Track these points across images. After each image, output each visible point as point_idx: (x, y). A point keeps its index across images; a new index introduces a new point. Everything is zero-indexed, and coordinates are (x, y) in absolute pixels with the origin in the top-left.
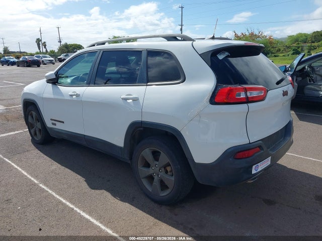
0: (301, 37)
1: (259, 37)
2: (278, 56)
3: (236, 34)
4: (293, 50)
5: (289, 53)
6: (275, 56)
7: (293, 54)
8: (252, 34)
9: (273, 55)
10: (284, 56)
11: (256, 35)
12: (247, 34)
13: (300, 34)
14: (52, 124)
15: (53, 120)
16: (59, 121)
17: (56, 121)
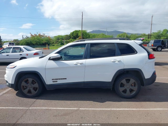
0: (60, 37)
1: (43, 36)
2: (54, 46)
3: (31, 35)
4: (61, 43)
5: (59, 44)
6: (53, 46)
7: (61, 45)
8: (40, 35)
9: (52, 45)
10: (57, 45)
11: (42, 35)
12: (37, 35)
13: (59, 35)
14: (53, 82)
15: (54, 79)
16: (61, 79)
17: (58, 79)
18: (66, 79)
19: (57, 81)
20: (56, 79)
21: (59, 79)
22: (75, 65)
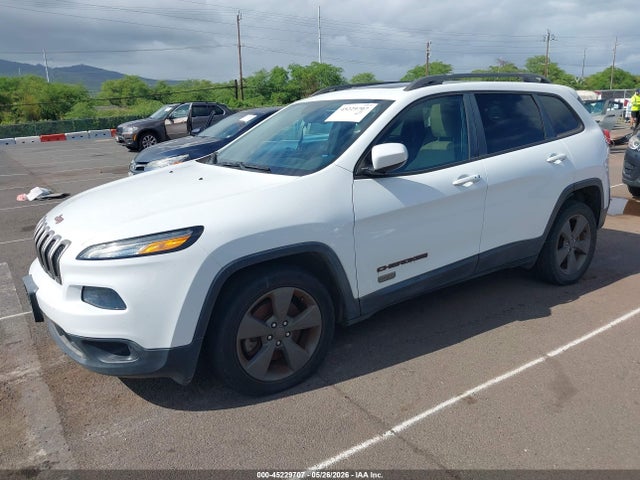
14: (381, 280)
15: (385, 268)
16: (410, 260)
17: (397, 264)
18: (425, 255)
19: (393, 275)
20: (391, 266)
21: (403, 262)
22: (457, 191)
